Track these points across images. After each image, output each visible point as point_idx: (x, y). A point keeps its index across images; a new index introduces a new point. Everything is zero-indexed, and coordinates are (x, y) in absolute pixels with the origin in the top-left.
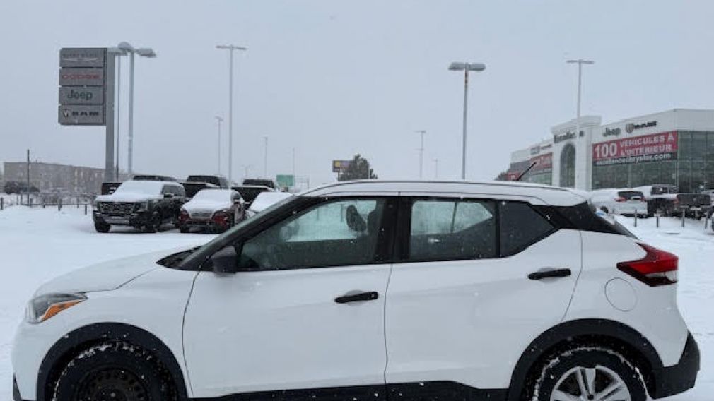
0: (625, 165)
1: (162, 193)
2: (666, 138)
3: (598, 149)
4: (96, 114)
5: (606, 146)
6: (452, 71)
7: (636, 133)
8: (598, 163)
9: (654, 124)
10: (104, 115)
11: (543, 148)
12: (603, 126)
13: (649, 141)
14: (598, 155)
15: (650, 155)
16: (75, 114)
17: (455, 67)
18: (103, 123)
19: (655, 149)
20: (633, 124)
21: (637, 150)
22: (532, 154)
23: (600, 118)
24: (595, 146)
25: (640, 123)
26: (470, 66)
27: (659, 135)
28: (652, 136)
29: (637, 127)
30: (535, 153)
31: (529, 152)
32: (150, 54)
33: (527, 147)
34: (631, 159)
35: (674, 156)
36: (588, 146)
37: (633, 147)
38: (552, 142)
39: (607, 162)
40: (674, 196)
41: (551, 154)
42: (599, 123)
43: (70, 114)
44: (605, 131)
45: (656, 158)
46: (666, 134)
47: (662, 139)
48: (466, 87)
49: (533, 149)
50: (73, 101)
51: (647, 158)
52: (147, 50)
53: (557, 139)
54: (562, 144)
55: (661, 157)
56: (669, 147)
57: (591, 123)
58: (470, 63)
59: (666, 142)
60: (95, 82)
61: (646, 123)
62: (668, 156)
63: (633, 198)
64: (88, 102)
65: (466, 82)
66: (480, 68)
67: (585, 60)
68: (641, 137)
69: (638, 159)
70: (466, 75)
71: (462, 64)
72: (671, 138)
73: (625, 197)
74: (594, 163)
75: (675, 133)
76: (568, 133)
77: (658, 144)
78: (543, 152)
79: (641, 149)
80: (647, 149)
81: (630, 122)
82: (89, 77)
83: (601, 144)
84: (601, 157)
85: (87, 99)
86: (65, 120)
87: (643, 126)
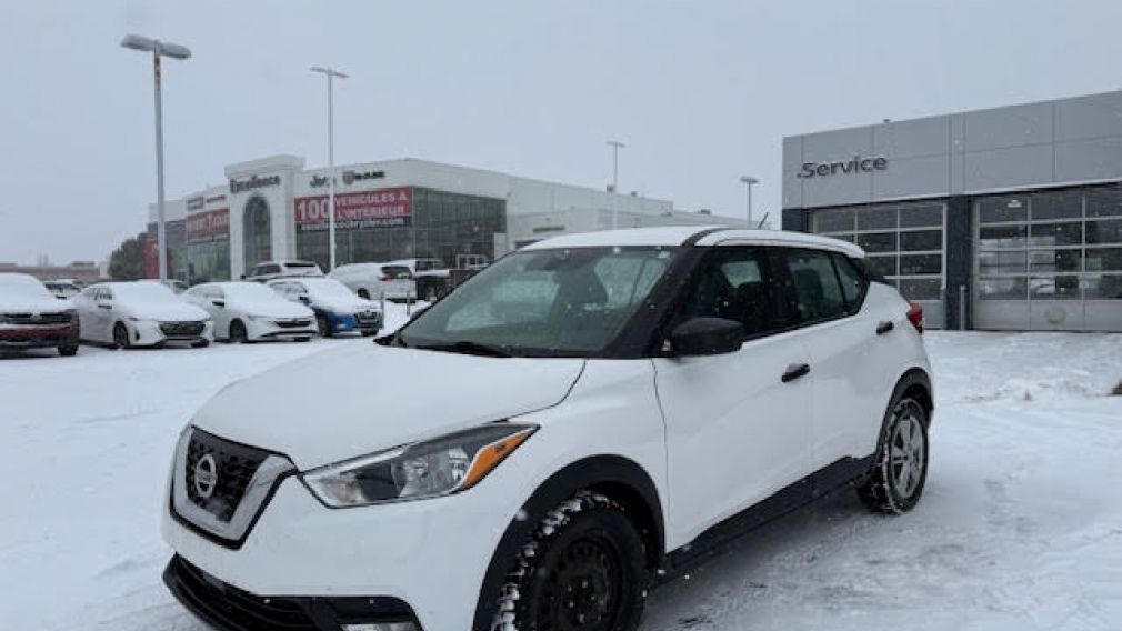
0: (344, 232)
2: (398, 196)
3: (302, 206)
5: (314, 202)
6: (129, 51)
7: (359, 186)
8: (303, 228)
9: (379, 175)
11: (209, 201)
12: (308, 172)
13: (375, 199)
14: (303, 216)
15: (377, 219)
17: (135, 44)
19: (383, 211)
20: (352, 173)
21: (359, 211)
22: (191, 209)
23: (303, 159)
24: (298, 202)
25: (361, 172)
26: (161, 46)
27: (388, 191)
28: (379, 193)
29: (358, 177)
30: (195, 208)
31: (184, 205)
33: (181, 198)
34: (353, 224)
35: (407, 220)
36: (287, 202)
37: (353, 207)
38: (227, 192)
39: (317, 227)
40: (445, 272)
41: (226, 211)
42: (302, 166)
44: (312, 179)
45: (385, 223)
46: (397, 191)
47: (392, 197)
48: (158, 82)
49: (190, 202)
51: (373, 223)
53: (236, 187)
54: (244, 197)
55: (392, 222)
56: (401, 209)
57: (293, 166)
58: (163, 41)
59: (397, 203)
61: (371, 171)
62: (400, 221)
63: (400, 275)
65: (158, 74)
66: (181, 54)
67: (338, 71)
68: (366, 193)
69: (362, 225)
70: (157, 62)
71: (147, 41)
72: (403, 197)
73: (391, 273)
74: (298, 227)
75: (407, 190)
76: (254, 178)
77: (388, 204)
78: (208, 207)
79: (365, 211)
80: (373, 211)
81: (351, 169)
83: (308, 200)
84: (308, 218)
87: (367, 176)
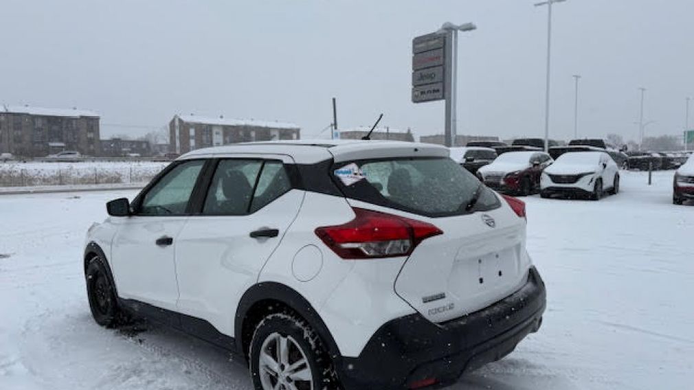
1: (465, 157)
4: (438, 91)
10: (444, 91)
16: (422, 93)
18: (443, 98)
32: (469, 28)
43: (420, 94)
50: (422, 82)
52: (467, 25)
60: (436, 63)
64: (433, 81)
82: (432, 59)
85: (432, 78)
86: (417, 99)
